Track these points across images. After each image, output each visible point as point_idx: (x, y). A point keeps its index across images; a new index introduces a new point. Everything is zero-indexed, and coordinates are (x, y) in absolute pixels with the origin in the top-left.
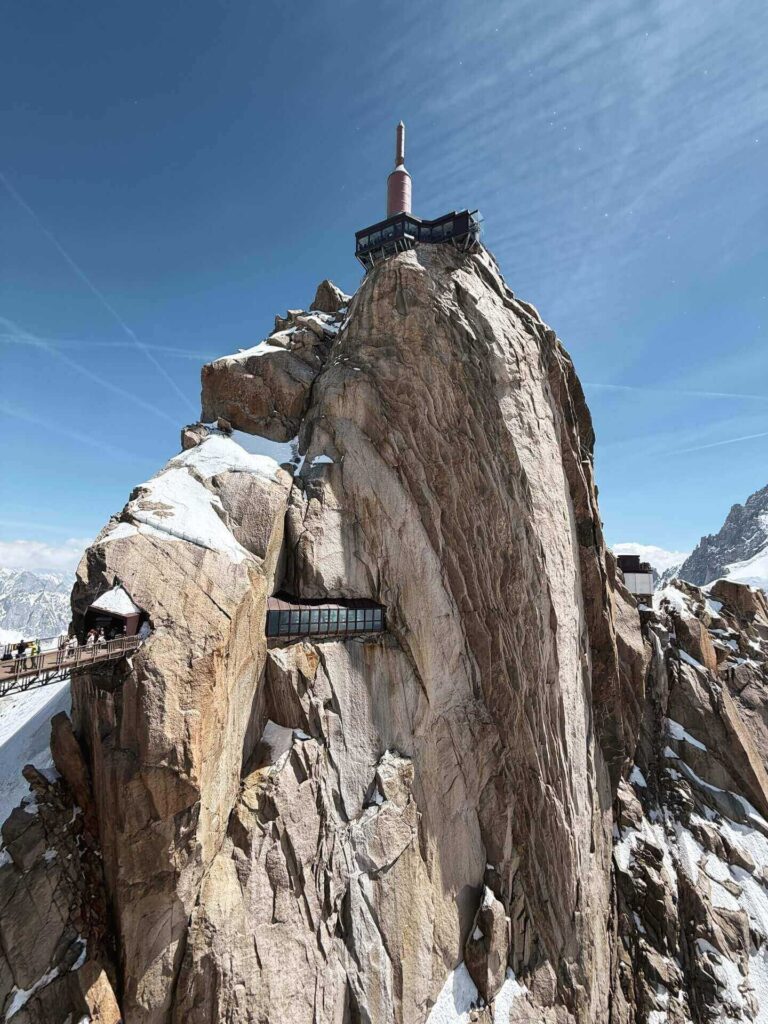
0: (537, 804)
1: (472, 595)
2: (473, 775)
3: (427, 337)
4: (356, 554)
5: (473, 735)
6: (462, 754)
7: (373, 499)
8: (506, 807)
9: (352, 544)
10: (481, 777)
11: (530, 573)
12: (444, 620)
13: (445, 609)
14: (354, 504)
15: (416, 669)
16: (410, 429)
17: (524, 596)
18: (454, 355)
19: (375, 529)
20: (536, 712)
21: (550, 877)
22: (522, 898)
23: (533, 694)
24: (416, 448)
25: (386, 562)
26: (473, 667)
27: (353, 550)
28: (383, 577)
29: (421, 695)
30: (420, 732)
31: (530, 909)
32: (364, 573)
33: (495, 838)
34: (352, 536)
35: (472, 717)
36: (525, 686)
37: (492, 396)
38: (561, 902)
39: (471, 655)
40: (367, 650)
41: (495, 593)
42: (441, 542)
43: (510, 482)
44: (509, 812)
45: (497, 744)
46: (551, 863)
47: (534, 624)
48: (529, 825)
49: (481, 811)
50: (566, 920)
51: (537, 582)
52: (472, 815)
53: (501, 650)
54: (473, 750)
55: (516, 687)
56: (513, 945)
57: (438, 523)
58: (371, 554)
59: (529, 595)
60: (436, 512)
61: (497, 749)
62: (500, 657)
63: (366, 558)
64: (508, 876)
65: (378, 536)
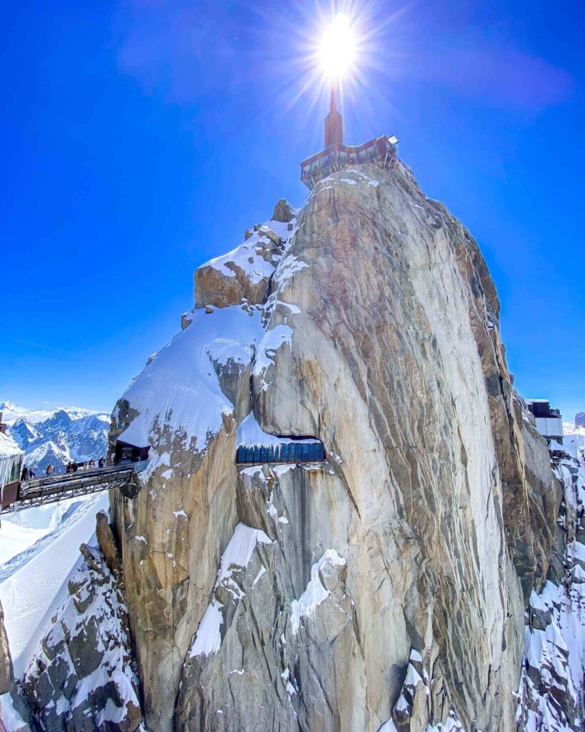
0: (453, 606)
1: (394, 435)
2: (399, 578)
3: (354, 237)
4: (302, 402)
5: (398, 546)
6: (389, 561)
7: (314, 362)
8: (426, 606)
9: (299, 395)
10: (405, 580)
11: (442, 418)
12: (372, 454)
13: (373, 445)
14: (300, 366)
15: (349, 492)
16: (342, 308)
17: (438, 437)
18: (376, 249)
19: (316, 384)
20: (451, 531)
21: (465, 666)
22: (441, 680)
23: (448, 517)
24: (347, 322)
25: (325, 409)
26: (396, 492)
27: (299, 399)
28: (323, 420)
29: (354, 512)
30: (354, 541)
31: (447, 688)
32: (308, 417)
33: (418, 629)
34: (298, 389)
35: (397, 532)
36: (441, 509)
37: (407, 278)
38: (474, 685)
39: (395, 483)
40: (311, 475)
41: (413, 433)
42: (368, 393)
43: (423, 345)
44: (430, 610)
45: (418, 555)
46: (466, 654)
47: (447, 458)
48: (446, 623)
49: (406, 607)
50: (479, 699)
51: (448, 425)
52: (399, 610)
53: (420, 479)
54: (398, 559)
55: (433, 510)
56: (432, 714)
57: (365, 379)
58: (314, 402)
59: (442, 435)
60: (363, 369)
61: (418, 559)
62: (419, 485)
63: (309, 405)
64: (429, 661)
65: (318, 389)
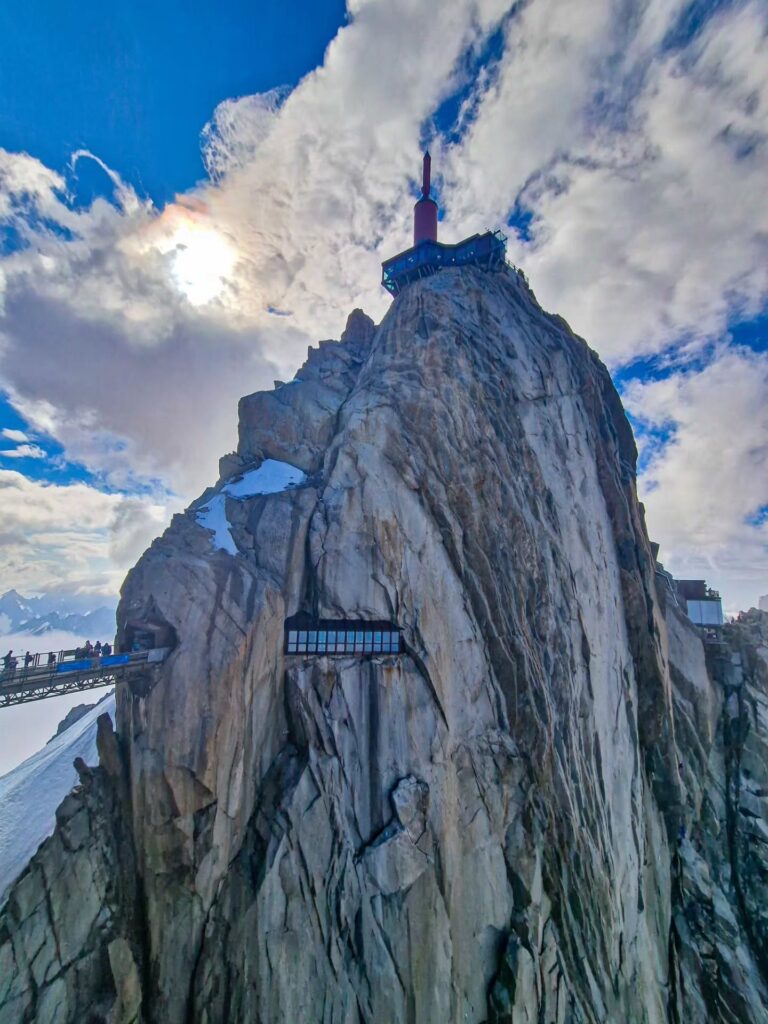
0: (569, 847)
1: (496, 620)
2: (498, 808)
3: (448, 359)
4: (375, 577)
5: (496, 765)
6: (485, 786)
7: (392, 522)
8: (533, 846)
9: (370, 567)
10: (506, 812)
11: (558, 596)
12: (465, 644)
13: (468, 633)
14: (374, 528)
15: (434, 695)
16: (431, 451)
17: (551, 622)
18: (475, 375)
19: (394, 551)
20: (567, 748)
21: (586, 931)
22: (555, 949)
23: (564, 729)
24: (437, 469)
25: (404, 585)
26: (497, 696)
27: (370, 572)
28: (402, 599)
29: (440, 722)
30: (439, 758)
31: (563, 963)
32: (382, 595)
33: (523, 878)
34: (370, 559)
35: (496, 748)
36: (554, 717)
37: (515, 415)
38: (600, 962)
39: (496, 682)
40: (384, 672)
41: (521, 620)
42: (463, 564)
43: (534, 503)
44: (538, 852)
45: (522, 780)
46: (588, 915)
47: (563, 652)
48: (560, 868)
49: (507, 847)
50: (608, 984)
51: (566, 608)
52: (498, 851)
53: (527, 678)
54: (497, 783)
55: (546, 722)
56: (543, 1002)
57: (459, 547)
58: (390, 577)
59: (557, 619)
60: (457, 533)
61: (524, 784)
62: (526, 688)
63: (384, 580)
64: (537, 924)
65: (397, 559)
